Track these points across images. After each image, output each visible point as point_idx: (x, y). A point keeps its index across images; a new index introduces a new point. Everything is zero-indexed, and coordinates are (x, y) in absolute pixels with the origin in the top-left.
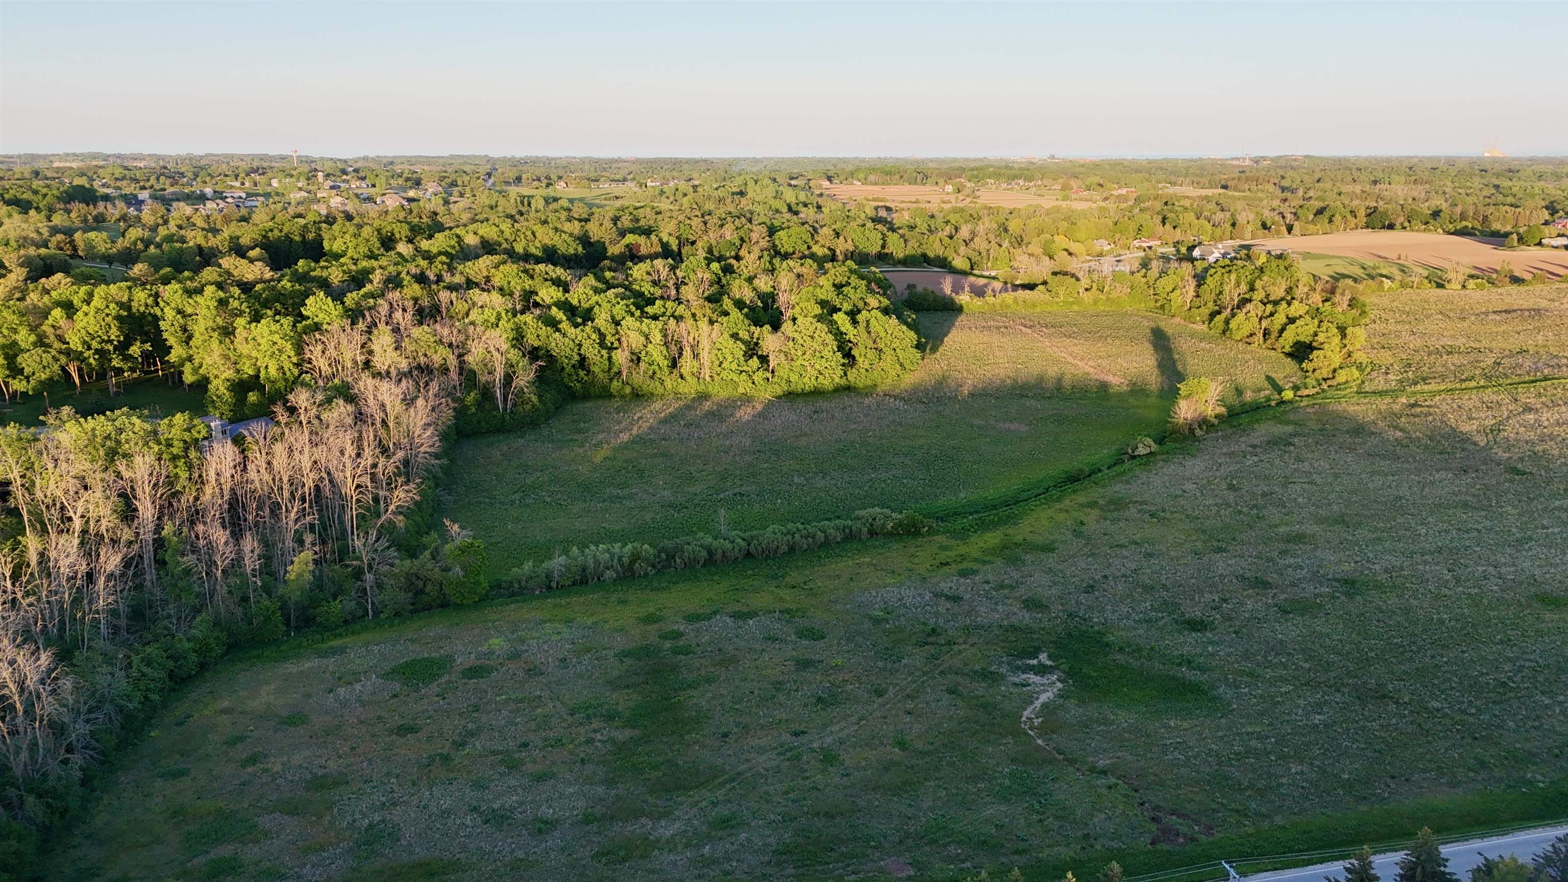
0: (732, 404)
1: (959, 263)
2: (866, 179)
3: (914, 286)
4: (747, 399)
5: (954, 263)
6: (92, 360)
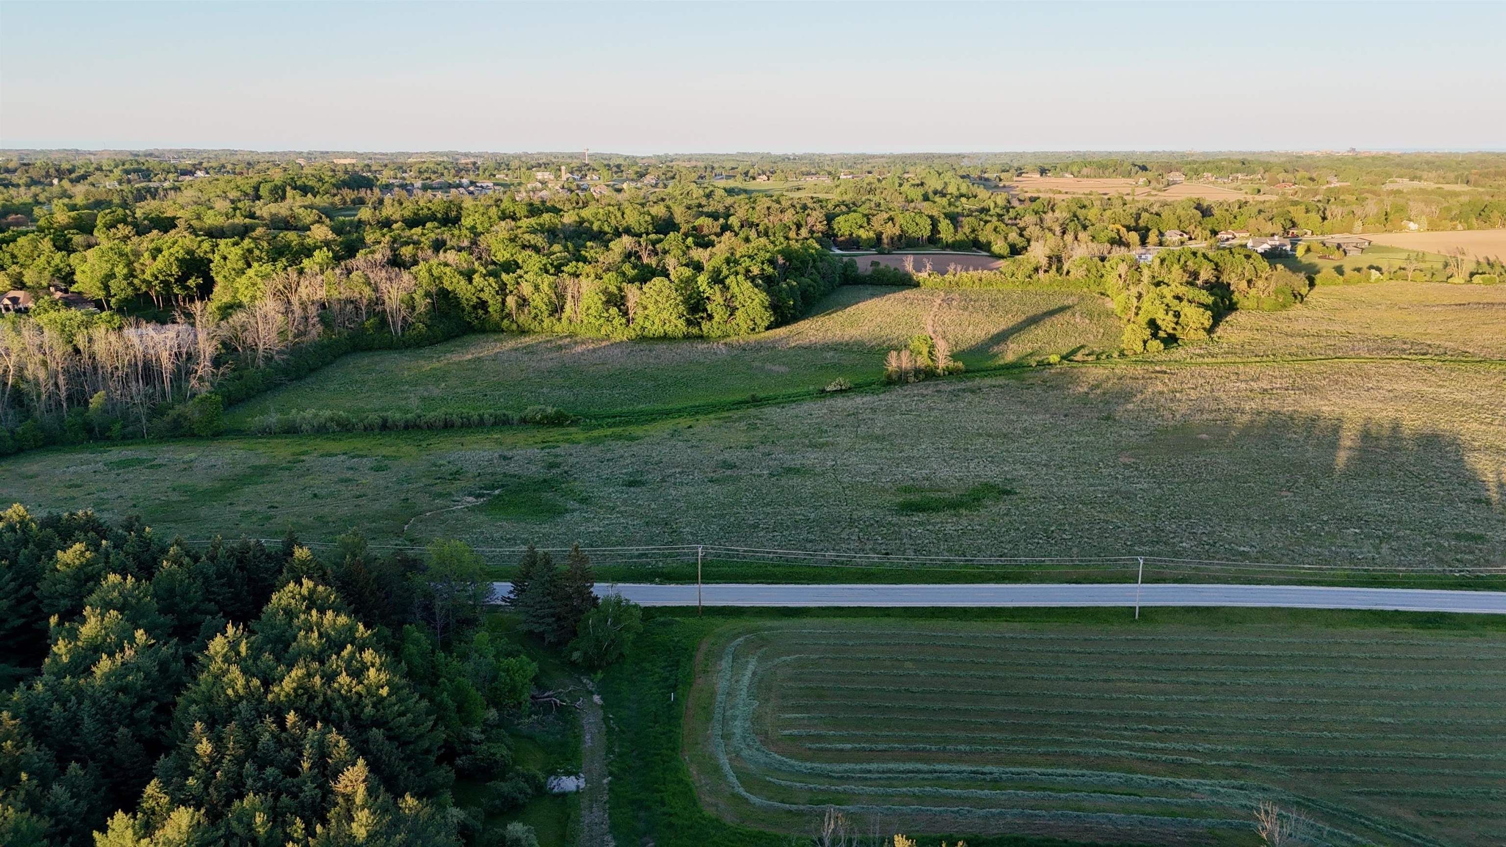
1: (998, 248)
5: (994, 248)
6: (157, 288)
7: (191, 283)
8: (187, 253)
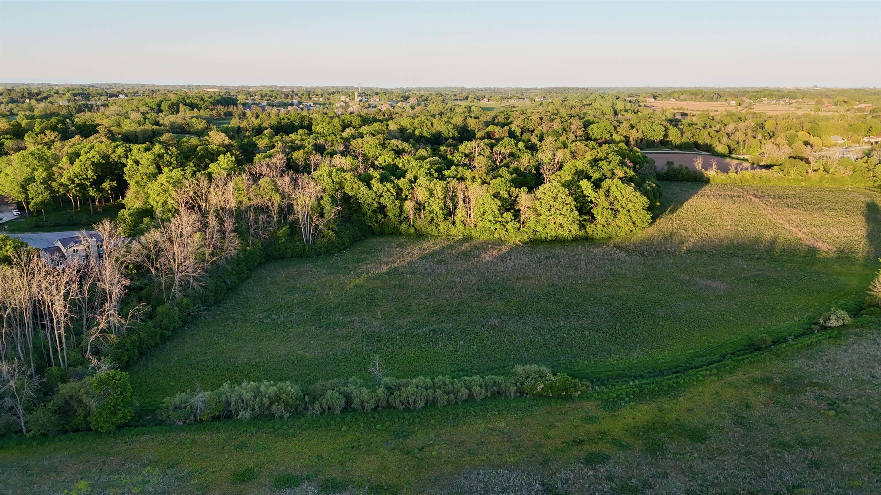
0: (484, 246)
1: (720, 148)
2: (679, 97)
3: (672, 163)
4: (500, 242)
5: (716, 149)
6: (73, 191)
7: (106, 185)
8: (103, 158)
